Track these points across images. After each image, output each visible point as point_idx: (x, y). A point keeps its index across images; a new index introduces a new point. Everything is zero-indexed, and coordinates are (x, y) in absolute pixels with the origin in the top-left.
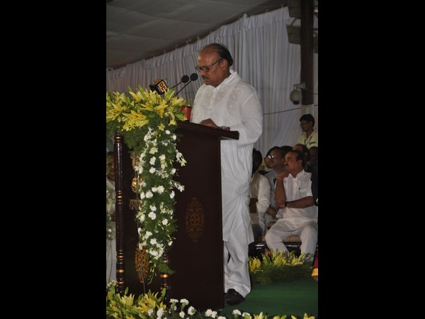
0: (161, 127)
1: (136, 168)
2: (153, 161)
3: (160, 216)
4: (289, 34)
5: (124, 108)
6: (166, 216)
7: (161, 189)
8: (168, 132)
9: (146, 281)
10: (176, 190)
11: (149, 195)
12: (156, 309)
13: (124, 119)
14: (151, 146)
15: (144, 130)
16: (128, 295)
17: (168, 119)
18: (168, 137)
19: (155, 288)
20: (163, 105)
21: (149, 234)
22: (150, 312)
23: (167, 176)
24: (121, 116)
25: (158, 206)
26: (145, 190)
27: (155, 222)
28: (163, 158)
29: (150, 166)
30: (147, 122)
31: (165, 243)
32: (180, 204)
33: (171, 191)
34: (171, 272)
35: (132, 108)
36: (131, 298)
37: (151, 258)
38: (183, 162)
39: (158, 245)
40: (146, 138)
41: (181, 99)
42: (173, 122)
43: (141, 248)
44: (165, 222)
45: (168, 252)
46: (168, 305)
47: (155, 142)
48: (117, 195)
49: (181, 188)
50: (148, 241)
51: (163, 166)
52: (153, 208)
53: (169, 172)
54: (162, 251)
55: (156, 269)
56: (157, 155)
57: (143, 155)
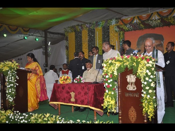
0: (13, 70)
1: (6, 80)
2: (10, 78)
3: (12, 91)
4: (43, 53)
5: (3, 66)
6: (14, 91)
7: (12, 85)
8: (14, 71)
9: (8, 107)
10: (16, 85)
11: (9, 86)
12: (11, 114)
13: (3, 68)
14: (10, 75)
15: (8, 71)
16: (3, 111)
17: (14, 68)
18: (14, 72)
19: (10, 108)
20: (13, 65)
21: (9, 96)
22: (9, 115)
23: (14, 82)
24: (2, 68)
25: (11, 89)
26: (8, 85)
27: (11, 93)
28: (13, 77)
29: (10, 79)
30: (9, 69)
31: (13, 98)
32: (17, 88)
33: (15, 85)
34: (15, 104)
35: (5, 66)
36: (4, 111)
37: (10, 101)
38: (18, 78)
39: (11, 98)
40: (9, 73)
41: (18, 64)
42: (15, 69)
43: (7, 99)
44: (13, 93)
45: (14, 100)
46: (14, 112)
47: (11, 74)
48: (1, 86)
49: (18, 85)
50: (9, 97)
51: (13, 79)
52: (10, 89)
53: (14, 81)
54: (12, 100)
55: (11, 104)
56: (11, 77)
57: (8, 77)
